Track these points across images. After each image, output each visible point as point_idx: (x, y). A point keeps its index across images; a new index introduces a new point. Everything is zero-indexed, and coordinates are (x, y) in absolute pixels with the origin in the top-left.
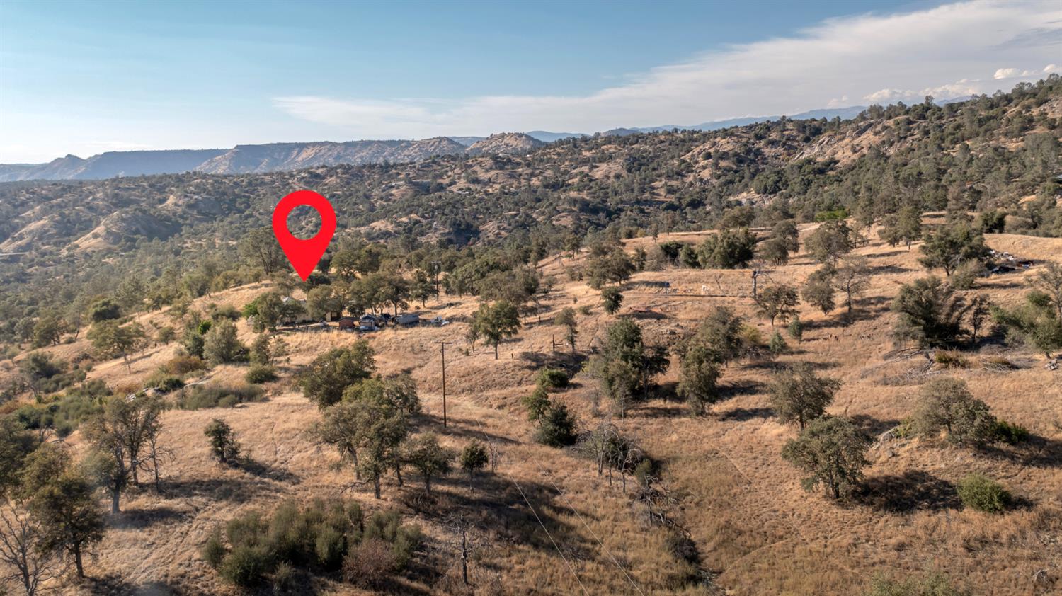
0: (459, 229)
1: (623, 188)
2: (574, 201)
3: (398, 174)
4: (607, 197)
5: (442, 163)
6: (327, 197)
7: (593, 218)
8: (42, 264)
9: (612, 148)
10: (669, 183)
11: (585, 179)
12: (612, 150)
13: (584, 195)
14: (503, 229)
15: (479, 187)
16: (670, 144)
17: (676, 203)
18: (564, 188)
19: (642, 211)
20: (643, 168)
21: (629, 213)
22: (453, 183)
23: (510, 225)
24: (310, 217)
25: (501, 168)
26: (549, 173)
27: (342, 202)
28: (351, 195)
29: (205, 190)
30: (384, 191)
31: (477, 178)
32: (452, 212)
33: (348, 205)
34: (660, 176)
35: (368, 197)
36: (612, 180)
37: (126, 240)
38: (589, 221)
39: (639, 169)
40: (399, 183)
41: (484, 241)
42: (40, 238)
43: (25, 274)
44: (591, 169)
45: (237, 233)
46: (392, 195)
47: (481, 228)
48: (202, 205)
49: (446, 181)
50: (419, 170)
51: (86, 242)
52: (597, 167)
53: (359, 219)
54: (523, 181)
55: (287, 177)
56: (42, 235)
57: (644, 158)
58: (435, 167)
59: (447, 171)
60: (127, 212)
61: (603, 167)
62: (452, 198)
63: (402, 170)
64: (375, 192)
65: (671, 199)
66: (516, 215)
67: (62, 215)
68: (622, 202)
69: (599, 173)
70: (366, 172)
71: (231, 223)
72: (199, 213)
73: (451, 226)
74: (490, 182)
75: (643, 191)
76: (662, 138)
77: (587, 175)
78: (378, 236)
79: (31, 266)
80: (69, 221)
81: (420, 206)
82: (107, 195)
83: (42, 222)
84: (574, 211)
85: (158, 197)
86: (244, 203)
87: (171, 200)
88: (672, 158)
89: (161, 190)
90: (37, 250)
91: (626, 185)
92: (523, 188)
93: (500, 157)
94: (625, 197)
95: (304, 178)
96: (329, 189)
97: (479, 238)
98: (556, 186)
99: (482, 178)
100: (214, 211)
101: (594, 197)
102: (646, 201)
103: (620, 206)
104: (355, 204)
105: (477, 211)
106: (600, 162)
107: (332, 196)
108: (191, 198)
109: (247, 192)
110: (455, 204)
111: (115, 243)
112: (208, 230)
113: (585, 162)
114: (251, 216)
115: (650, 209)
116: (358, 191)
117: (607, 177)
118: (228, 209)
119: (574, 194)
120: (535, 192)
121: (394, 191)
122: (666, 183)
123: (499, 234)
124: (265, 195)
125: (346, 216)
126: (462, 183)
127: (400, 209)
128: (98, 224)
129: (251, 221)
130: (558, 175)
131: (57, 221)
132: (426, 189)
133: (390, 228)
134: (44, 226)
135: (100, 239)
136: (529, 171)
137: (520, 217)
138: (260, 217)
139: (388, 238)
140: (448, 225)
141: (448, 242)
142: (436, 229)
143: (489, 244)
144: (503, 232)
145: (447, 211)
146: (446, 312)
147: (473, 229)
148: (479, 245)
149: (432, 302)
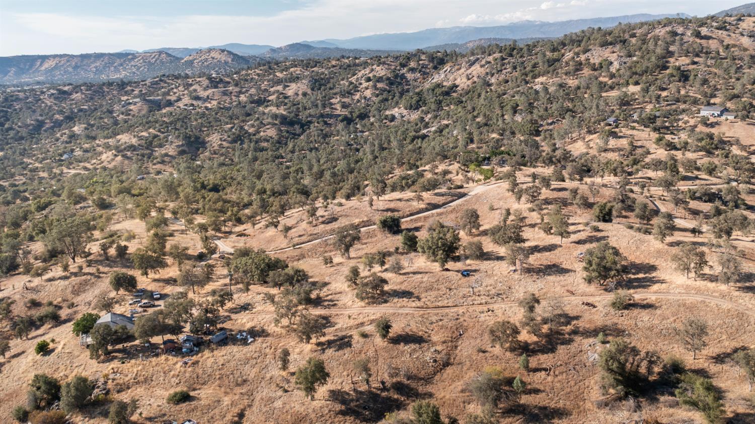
0: (189, 142)
1: (309, 104)
2: (275, 116)
3: (133, 91)
4: (299, 112)
5: (168, 81)
6: (76, 111)
7: (291, 129)
9: (297, 71)
10: (343, 100)
11: (281, 96)
12: (298, 72)
13: (282, 111)
14: (224, 140)
15: (200, 103)
16: (340, 68)
17: (349, 116)
18: (266, 104)
19: (326, 123)
20: (323, 88)
21: (316, 124)
22: (179, 99)
23: (229, 137)
24: (63, 130)
25: (216, 87)
26: (253, 91)
27: (89, 116)
28: (96, 109)
30: (123, 106)
31: (198, 96)
32: (182, 126)
33: (95, 119)
34: (335, 94)
35: (111, 112)
36: (300, 97)
38: (288, 132)
39: (319, 89)
40: (135, 100)
41: (210, 151)
44: (284, 89)
46: (131, 110)
47: (207, 139)
49: (173, 98)
50: (149, 87)
52: (288, 86)
53: (106, 132)
54: (233, 98)
55: (38, 93)
57: (322, 79)
58: (162, 84)
59: (173, 89)
61: (293, 86)
62: (181, 114)
63: (136, 87)
64: (116, 107)
65: (345, 112)
66: (232, 128)
68: (310, 116)
69: (291, 91)
70: (106, 89)
73: (183, 140)
74: (208, 99)
75: (324, 106)
76: (334, 63)
77: (283, 93)
78: (125, 149)
81: (156, 122)
84: (276, 124)
86: (3, 117)
88: (343, 79)
91: (312, 102)
92: (235, 104)
93: (213, 78)
94: (312, 111)
95: (53, 94)
96: (76, 104)
97: (206, 148)
98: (260, 102)
99: (202, 96)
101: (289, 112)
102: (328, 114)
103: (309, 119)
104: (101, 118)
105: (202, 125)
106: (290, 82)
107: (81, 110)
109: (4, 107)
110: (184, 118)
113: (279, 82)
114: (11, 129)
115: (331, 121)
116: (101, 106)
117: (297, 94)
119: (274, 109)
120: (245, 107)
121: (132, 107)
122: (340, 101)
123: (221, 144)
124: (21, 109)
125: (94, 128)
126: (186, 100)
127: (140, 124)
129: (12, 133)
130: (261, 92)
132: (158, 105)
133: (134, 141)
136: (237, 89)
137: (236, 130)
138: (19, 129)
139: (134, 150)
140: (181, 138)
141: (182, 153)
142: (172, 142)
143: (215, 153)
144: (224, 143)
145: (178, 126)
146: (244, 321)
147: (200, 140)
148: (207, 154)
149: (229, 305)
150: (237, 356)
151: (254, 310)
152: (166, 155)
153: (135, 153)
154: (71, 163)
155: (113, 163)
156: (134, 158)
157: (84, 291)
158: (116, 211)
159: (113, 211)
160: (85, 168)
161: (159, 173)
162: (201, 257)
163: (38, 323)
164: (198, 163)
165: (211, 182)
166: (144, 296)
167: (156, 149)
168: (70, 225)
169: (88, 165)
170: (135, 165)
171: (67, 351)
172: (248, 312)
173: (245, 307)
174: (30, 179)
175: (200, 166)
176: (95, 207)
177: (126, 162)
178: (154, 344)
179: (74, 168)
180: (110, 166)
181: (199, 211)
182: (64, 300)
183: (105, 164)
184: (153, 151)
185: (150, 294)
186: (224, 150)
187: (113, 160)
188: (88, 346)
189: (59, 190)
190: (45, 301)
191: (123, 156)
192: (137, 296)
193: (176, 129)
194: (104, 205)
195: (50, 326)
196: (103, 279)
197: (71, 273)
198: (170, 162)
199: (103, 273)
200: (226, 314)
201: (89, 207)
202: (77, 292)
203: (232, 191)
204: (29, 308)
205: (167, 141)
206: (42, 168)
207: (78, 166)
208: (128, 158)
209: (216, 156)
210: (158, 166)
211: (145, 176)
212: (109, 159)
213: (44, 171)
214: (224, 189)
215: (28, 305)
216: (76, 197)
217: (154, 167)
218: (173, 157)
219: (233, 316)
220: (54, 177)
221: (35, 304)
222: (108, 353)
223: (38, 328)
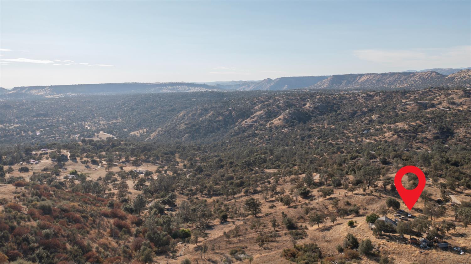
0: (443, 131)
3: (410, 96)
5: (434, 91)
6: (375, 106)
8: (261, 130)
14: (468, 133)
15: (454, 107)
22: (440, 103)
24: (366, 117)
25: (468, 97)
27: (382, 110)
28: (386, 106)
29: (321, 101)
30: (403, 106)
31: (454, 102)
32: (439, 121)
33: (385, 112)
35: (395, 109)
37: (290, 122)
40: (411, 102)
41: (456, 139)
42: (260, 119)
43: (255, 133)
45: (334, 122)
46: (407, 108)
47: (455, 131)
48: (320, 108)
49: (436, 102)
50: (421, 94)
51: (276, 122)
53: (390, 120)
55: (356, 96)
56: (261, 117)
58: (430, 93)
59: (437, 96)
60: (291, 111)
62: (440, 113)
63: (412, 94)
64: (398, 106)
67: (268, 110)
70: (394, 95)
71: (332, 117)
72: (319, 111)
73: (438, 129)
74: (461, 104)
78: (400, 131)
79: (257, 130)
80: (270, 112)
81: (422, 117)
82: (284, 102)
83: (261, 112)
85: (303, 103)
86: (337, 107)
87: (308, 105)
89: (304, 100)
90: (259, 123)
93: (468, 90)
95: (364, 96)
96: (375, 102)
97: (454, 137)
99: (457, 102)
100: (325, 111)
104: (388, 112)
105: (453, 121)
107: (378, 106)
108: (316, 104)
109: (339, 102)
110: (441, 116)
111: (287, 123)
112: (322, 119)
114: (340, 114)
116: (390, 105)
118: (331, 110)
121: (408, 107)
123: (466, 135)
124: (346, 104)
125: (384, 117)
126: (445, 104)
127: (412, 117)
128: (281, 114)
129: (340, 116)
131: (266, 112)
132: (425, 107)
133: (406, 127)
134: (262, 113)
135: (281, 121)
138: (344, 115)
139: (405, 133)
140: (437, 128)
141: (436, 138)
142: (430, 130)
143: (460, 141)
144: (468, 135)
145: (436, 121)
146: (461, 242)
147: (450, 131)
148: (454, 140)
149: (452, 231)
150: (452, 258)
151: (468, 238)
152: (426, 138)
153: (406, 134)
154: (368, 136)
155: (392, 139)
156: (404, 137)
157: (372, 204)
158: (392, 167)
159: (389, 166)
160: (375, 140)
161: (418, 148)
162: (439, 202)
163: (349, 213)
164: (446, 145)
165: (453, 159)
166: (403, 214)
167: (420, 134)
168: (370, 169)
169: (377, 138)
170: (404, 142)
171: (362, 228)
172: (463, 238)
173: (462, 235)
174: (346, 142)
175: (447, 148)
176: (380, 162)
177: (399, 139)
178: (406, 238)
179: (369, 139)
180: (389, 140)
181: (442, 176)
182: (362, 206)
183: (387, 139)
184: (417, 134)
185: (406, 214)
186: (467, 139)
187: (392, 137)
188: (372, 229)
189: (360, 150)
190: (353, 204)
191: (398, 135)
192: (399, 213)
193: (435, 122)
194: (385, 162)
195: (354, 216)
196: (382, 200)
197: (367, 193)
198: (427, 143)
199: (383, 197)
200: (450, 235)
201: (377, 162)
202: (369, 202)
203: (468, 167)
204: (346, 205)
205: (427, 129)
206: (352, 136)
207: (372, 138)
208: (401, 137)
209: (461, 143)
210: (419, 144)
211: (410, 149)
212: (389, 136)
213: (353, 139)
214: (462, 165)
215: (345, 203)
216: (371, 155)
217: (416, 144)
218: (429, 140)
219: (453, 238)
220: (358, 143)
221: (348, 204)
222: (381, 235)
223: (348, 215)
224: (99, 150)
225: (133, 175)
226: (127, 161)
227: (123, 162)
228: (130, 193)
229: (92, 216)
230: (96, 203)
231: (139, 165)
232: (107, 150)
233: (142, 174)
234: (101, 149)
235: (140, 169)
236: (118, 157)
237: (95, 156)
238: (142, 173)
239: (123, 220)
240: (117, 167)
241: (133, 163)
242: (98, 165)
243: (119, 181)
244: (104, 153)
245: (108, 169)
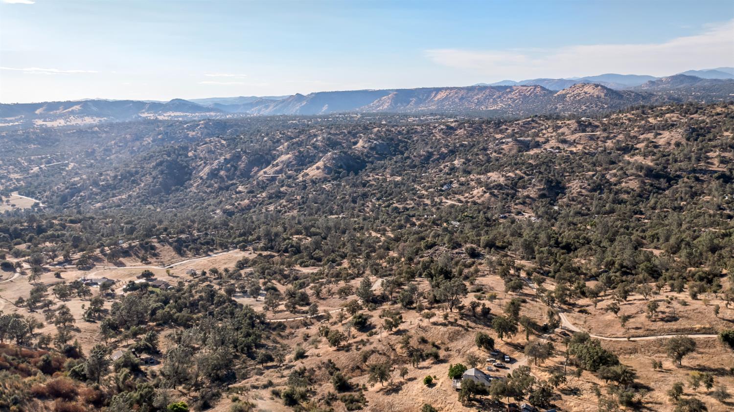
0: (550, 186)
1: (681, 157)
2: (640, 168)
3: (507, 129)
4: (668, 164)
5: (539, 122)
6: (458, 145)
7: (656, 182)
8: (289, 186)
9: (673, 117)
10: (723, 155)
11: (651, 145)
12: (674, 119)
13: (649, 162)
14: (584, 188)
15: (565, 146)
16: (726, 117)
17: (728, 173)
18: (632, 152)
19: (697, 179)
20: (701, 138)
21: (686, 180)
22: (547, 141)
23: (589, 185)
24: (446, 162)
25: (584, 131)
26: (621, 137)
27: (468, 151)
28: (474, 145)
29: (380, 137)
30: (497, 145)
31: (565, 139)
32: (546, 170)
33: (472, 155)
34: (715, 147)
35: (485, 149)
36: (673, 146)
37: (335, 172)
38: (652, 185)
39: (696, 140)
40: (507, 140)
41: (569, 197)
42: (287, 166)
43: (280, 192)
44: (655, 137)
45: (400, 171)
46: (503, 149)
47: (567, 185)
48: (378, 148)
49: (541, 139)
50: (521, 126)
51: (313, 172)
52: (660, 134)
53: (479, 169)
54: (600, 143)
55: (431, 128)
56: (288, 164)
57: (701, 128)
58: (534, 124)
59: (542, 130)
60: (336, 154)
61: (666, 135)
62: (547, 157)
63: (510, 126)
64: (491, 145)
65: (723, 169)
66: (594, 175)
67: (300, 152)
68: (680, 169)
69: (663, 140)
70: (484, 126)
71: (396, 162)
72: (377, 153)
73: (545, 184)
74: (574, 143)
75: (698, 160)
76: (719, 110)
77: (653, 142)
78: (493, 187)
79: (282, 186)
80: (303, 156)
81: (523, 164)
82: (324, 138)
83: (289, 156)
84: (640, 176)
85: (353, 140)
86: (404, 146)
87: (360, 143)
88: (727, 130)
89: (354, 136)
90: (285, 174)
91: (685, 155)
92: (600, 149)
93: (583, 121)
94: (683, 165)
95: (442, 129)
96: (459, 139)
97: (565, 194)
98: (627, 150)
99: (569, 139)
100: (385, 152)
101: (657, 164)
102: (702, 170)
103: (678, 173)
104: (477, 154)
105: (565, 170)
106: (664, 130)
107: (462, 145)
108: (373, 143)
109: (406, 138)
110: (548, 162)
111: (328, 173)
112: (382, 167)
113: (650, 128)
114: (408, 158)
115: (705, 177)
116: (479, 143)
117: (669, 144)
118: (395, 151)
119: (639, 159)
120: (610, 153)
121: (504, 146)
122: (719, 155)
123: (581, 192)
124: (417, 141)
125: (471, 163)
127: (509, 164)
128: (319, 160)
129: (409, 162)
130: (629, 139)
131: (296, 156)
132: (527, 147)
133: (502, 180)
134: (289, 158)
135: (320, 170)
136: (605, 135)
137: (597, 178)
138: (414, 159)
139: (501, 189)
140: (543, 182)
141: (542, 196)
142: (534, 185)
143: (573, 200)
144: (583, 191)
145: (542, 170)
146: (572, 404)
147: (561, 185)
148: (565, 200)
149: (562, 386)
151: (582, 397)
152: (528, 197)
153: (501, 191)
154: (449, 194)
155: (482, 199)
156: (499, 196)
157: (456, 340)
160: (460, 201)
161: (519, 213)
162: (545, 329)
163: (425, 358)
164: (556, 208)
165: (564, 240)
166: (498, 357)
167: (520, 190)
169: (461, 198)
170: (500, 203)
171: (444, 389)
172: (576, 396)
173: (575, 392)
174: (418, 204)
175: (557, 212)
177: (493, 199)
178: (502, 403)
179: (451, 199)
180: (479, 201)
181: (550, 274)
182: (443, 343)
183: (475, 199)
184: (516, 191)
185: (502, 356)
186: (582, 198)
187: (482, 196)
188: (457, 390)
189: (438, 220)
190: (430, 340)
191: (491, 193)
192: (493, 356)
193: (540, 173)
195: (432, 362)
196: (471, 333)
197: (449, 322)
198: (530, 204)
199: (471, 327)
200: (559, 393)
202: (452, 339)
203: (582, 255)
204: (420, 343)
205: (530, 184)
206: (427, 195)
207: (454, 197)
208: (495, 196)
209: (574, 203)
210: (519, 207)
211: (507, 215)
212: (479, 195)
213: (428, 199)
214: (576, 249)
215: (420, 340)
217: (516, 207)
218: (533, 200)
219: (563, 396)
220: (435, 205)
221: (424, 341)
222: (470, 400)
223: (424, 360)
224: (15, 241)
225: (80, 288)
226: (68, 261)
227: (60, 263)
228: (78, 330)
229: (15, 402)
230: (19, 363)
231: (89, 268)
232: (30, 240)
233: (95, 286)
234: (18, 240)
235: (92, 275)
236: (51, 253)
237: (8, 253)
238: (96, 284)
239: (71, 399)
240: (49, 273)
241: (77, 265)
242: (15, 272)
243: (55, 304)
244: (23, 247)
245: (34, 280)
